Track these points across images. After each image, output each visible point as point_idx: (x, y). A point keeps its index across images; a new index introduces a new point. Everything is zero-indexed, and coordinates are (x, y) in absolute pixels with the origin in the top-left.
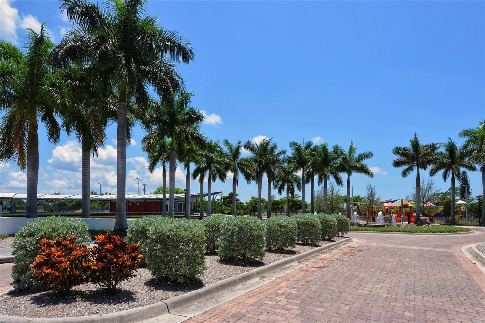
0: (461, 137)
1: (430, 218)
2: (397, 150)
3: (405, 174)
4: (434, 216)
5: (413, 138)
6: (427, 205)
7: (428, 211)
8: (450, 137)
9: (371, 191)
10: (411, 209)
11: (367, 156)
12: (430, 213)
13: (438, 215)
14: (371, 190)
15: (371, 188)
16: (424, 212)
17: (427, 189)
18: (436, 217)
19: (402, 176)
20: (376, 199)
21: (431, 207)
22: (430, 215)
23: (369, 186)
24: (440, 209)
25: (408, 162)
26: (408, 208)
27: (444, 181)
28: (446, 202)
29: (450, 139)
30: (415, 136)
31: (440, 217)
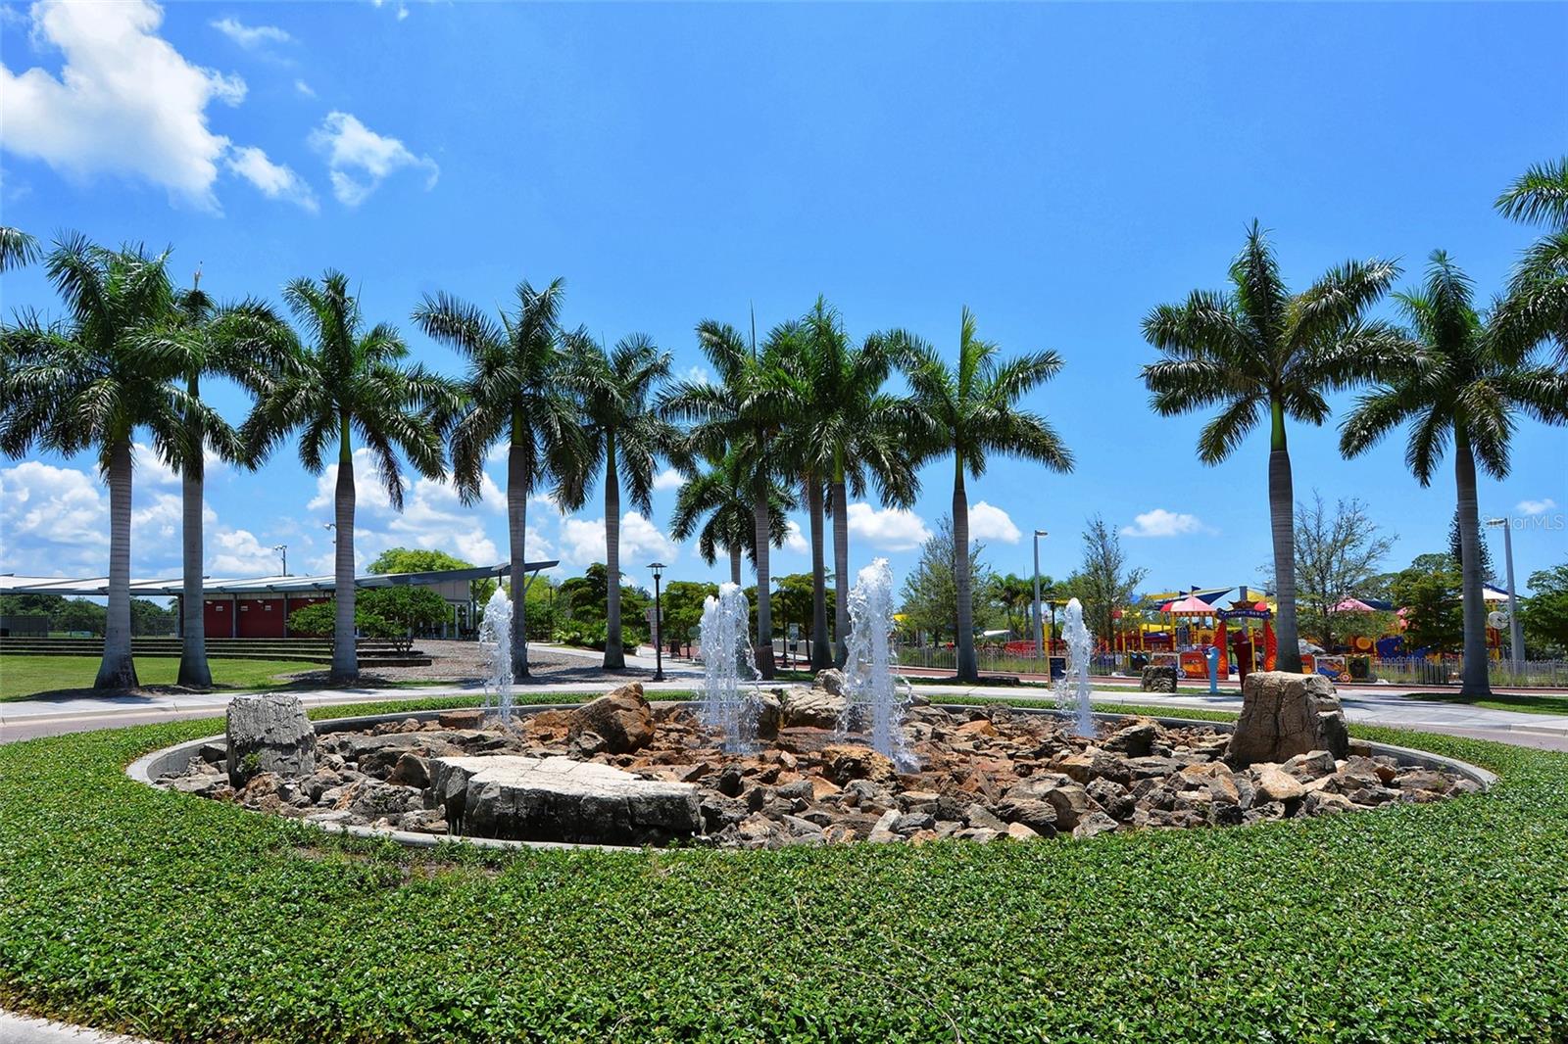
0: (1516, 215)
1: (1356, 661)
2: (1165, 323)
3: (1215, 444)
4: (1370, 651)
5: (1241, 251)
6: (1339, 608)
7: (1343, 629)
8: (1437, 251)
9: (1100, 549)
10: (1270, 621)
11: (1033, 371)
12: (1356, 638)
13: (1388, 649)
14: (1102, 546)
15: (1102, 536)
16: (1327, 636)
17: (1335, 541)
18: (1380, 655)
19: (1203, 458)
20: (1121, 583)
21: (1358, 616)
22: (1356, 647)
23: (1094, 530)
24: (1399, 622)
25: (1220, 373)
26: (1256, 616)
27: (1417, 481)
28: (1423, 592)
29: (1441, 257)
30: (1253, 240)
31: (1395, 655)
